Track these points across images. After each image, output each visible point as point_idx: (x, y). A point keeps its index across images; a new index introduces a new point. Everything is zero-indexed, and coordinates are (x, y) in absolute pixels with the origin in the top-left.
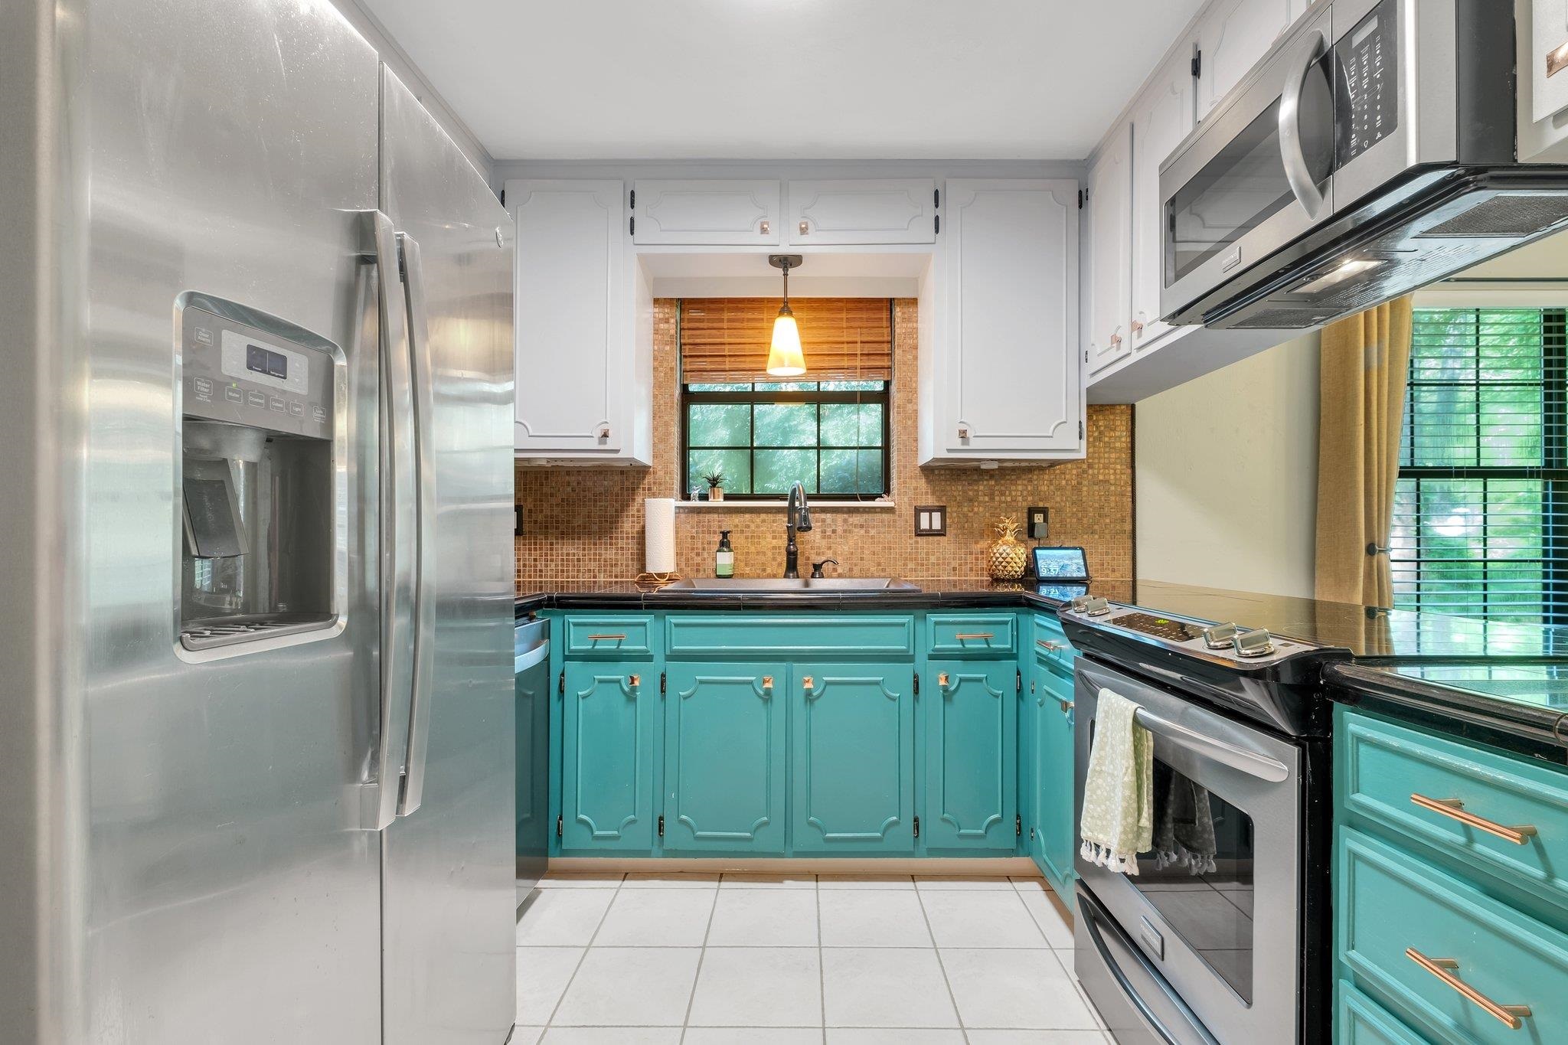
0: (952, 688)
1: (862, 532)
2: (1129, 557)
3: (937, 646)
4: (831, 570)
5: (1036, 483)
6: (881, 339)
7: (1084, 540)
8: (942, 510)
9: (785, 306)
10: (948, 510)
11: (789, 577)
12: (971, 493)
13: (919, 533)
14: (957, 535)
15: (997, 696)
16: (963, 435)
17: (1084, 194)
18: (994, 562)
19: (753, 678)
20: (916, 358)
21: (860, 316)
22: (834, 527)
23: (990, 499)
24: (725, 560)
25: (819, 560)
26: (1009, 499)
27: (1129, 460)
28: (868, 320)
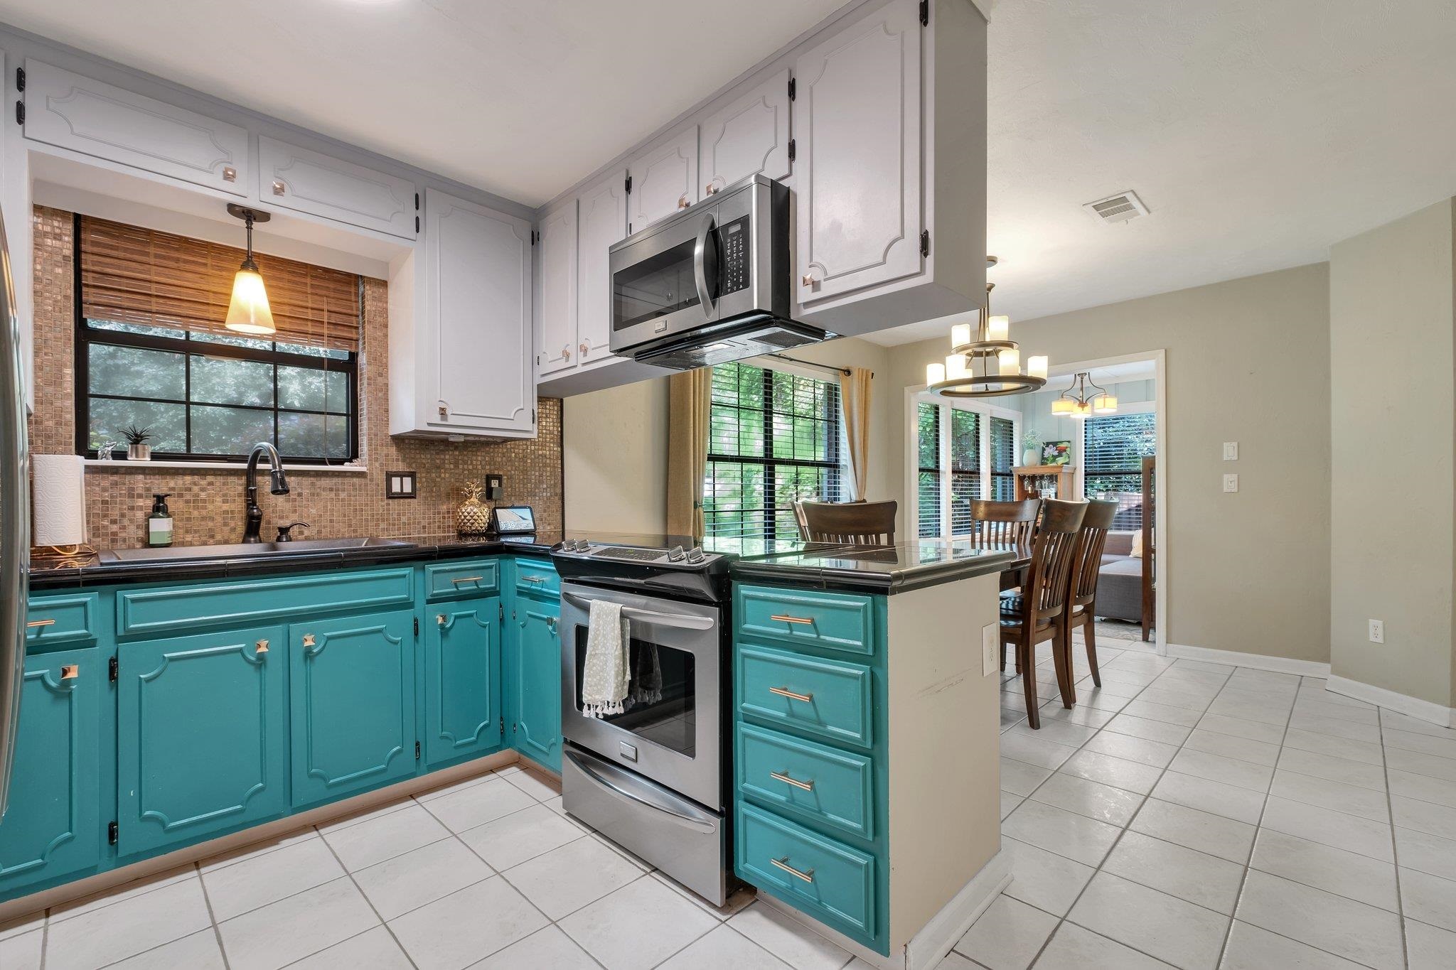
0: (448, 626)
1: (333, 495)
2: (559, 514)
3: (434, 592)
4: (296, 533)
5: (492, 454)
6: (349, 312)
7: (529, 501)
8: (412, 475)
9: (250, 261)
10: (418, 475)
11: (249, 542)
12: (438, 461)
13: (391, 496)
14: (426, 498)
15: (484, 626)
16: (443, 412)
17: (536, 234)
18: (463, 520)
19: (243, 645)
20: (386, 336)
21: (327, 285)
22: (300, 491)
23: (455, 467)
24: (161, 527)
25: (285, 523)
26: (471, 467)
27: (559, 441)
28: (335, 290)
